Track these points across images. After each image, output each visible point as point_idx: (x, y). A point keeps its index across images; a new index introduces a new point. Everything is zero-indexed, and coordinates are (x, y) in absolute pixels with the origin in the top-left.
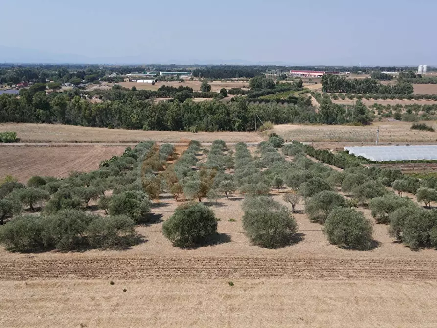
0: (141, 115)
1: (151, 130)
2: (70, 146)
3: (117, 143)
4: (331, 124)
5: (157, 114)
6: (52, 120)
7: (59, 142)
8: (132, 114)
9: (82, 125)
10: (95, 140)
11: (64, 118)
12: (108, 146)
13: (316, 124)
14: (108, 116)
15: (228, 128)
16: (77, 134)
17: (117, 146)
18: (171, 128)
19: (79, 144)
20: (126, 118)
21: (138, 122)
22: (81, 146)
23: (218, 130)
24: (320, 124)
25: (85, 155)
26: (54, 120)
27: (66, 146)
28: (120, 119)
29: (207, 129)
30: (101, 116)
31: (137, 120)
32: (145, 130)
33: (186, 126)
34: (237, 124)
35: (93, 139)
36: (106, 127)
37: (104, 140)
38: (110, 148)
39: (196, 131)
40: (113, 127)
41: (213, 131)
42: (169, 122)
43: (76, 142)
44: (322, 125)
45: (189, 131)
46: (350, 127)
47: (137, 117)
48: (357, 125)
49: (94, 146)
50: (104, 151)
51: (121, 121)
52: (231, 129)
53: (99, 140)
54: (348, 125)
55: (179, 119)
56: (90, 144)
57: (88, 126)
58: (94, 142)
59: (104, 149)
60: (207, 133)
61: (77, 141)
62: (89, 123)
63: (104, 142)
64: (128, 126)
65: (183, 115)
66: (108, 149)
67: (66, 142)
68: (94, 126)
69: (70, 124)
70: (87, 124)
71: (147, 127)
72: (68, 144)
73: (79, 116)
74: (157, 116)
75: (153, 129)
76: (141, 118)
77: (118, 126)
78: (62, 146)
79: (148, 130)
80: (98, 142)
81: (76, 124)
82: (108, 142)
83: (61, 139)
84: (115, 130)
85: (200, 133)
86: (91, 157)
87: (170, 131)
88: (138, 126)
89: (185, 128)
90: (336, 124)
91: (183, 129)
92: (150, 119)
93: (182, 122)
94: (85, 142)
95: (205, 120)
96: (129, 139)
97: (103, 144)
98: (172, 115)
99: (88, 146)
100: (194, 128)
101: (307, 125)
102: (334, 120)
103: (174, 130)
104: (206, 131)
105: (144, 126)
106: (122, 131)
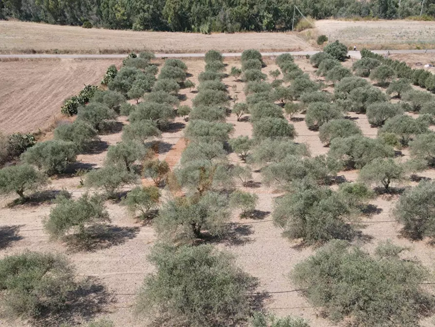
0: (128, 8)
1: (144, 30)
2: (22, 60)
3: (95, 53)
4: (390, 18)
5: (151, 7)
6: (4, 14)
7: (8, 52)
8: (116, 6)
9: (47, 22)
10: (62, 49)
11: (21, 11)
12: (81, 59)
13: (369, 19)
14: (82, 8)
15: (253, 27)
16: (37, 37)
17: (95, 59)
18: (172, 28)
19: (37, 56)
20: (108, 12)
21: (125, 18)
22: (40, 59)
23: (240, 31)
24: (375, 18)
25: (44, 77)
26: (8, 14)
27: (17, 60)
28: (99, 13)
29: (224, 30)
30: (72, 8)
31: (123, 15)
32: (136, 29)
33: (193, 24)
34: (265, 21)
35: (60, 46)
36: (81, 25)
37: (75, 49)
38: (84, 63)
39: (210, 31)
40: (90, 26)
41: (233, 32)
42: (169, 18)
43: (34, 52)
44: (377, 20)
45: (199, 31)
46: (416, 22)
47: (123, 11)
48: (427, 20)
49: (60, 59)
50: (75, 68)
51: (101, 17)
52: (258, 29)
53: (69, 49)
54: (415, 20)
55: (184, 13)
56: (54, 56)
57: (55, 24)
58: (61, 52)
59: (75, 66)
60: (224, 34)
61: (35, 49)
62: (56, 19)
63: (76, 52)
64: (111, 23)
65: (190, 8)
66: (81, 64)
67: (18, 51)
68: (63, 23)
69: (30, 21)
70: (53, 20)
71: (138, 26)
72: (20, 56)
73: (41, 8)
74: (153, 9)
75: (146, 28)
76: (129, 11)
77: (97, 24)
78: (11, 60)
79: (140, 30)
80: (67, 52)
81: (38, 20)
82: (82, 52)
83: (11, 47)
84: (94, 30)
85: (214, 34)
86: (53, 81)
87: (172, 31)
88: (126, 25)
89: (193, 26)
90: (396, 18)
91: (190, 30)
92: (141, 14)
93: (187, 18)
94: (47, 52)
95: (221, 16)
96: (113, 47)
97: (75, 56)
98: (174, 8)
99: (50, 59)
100: (205, 27)
101: (357, 20)
102: (394, 12)
103: (176, 30)
104: (223, 32)
105: (134, 25)
106: (103, 31)
